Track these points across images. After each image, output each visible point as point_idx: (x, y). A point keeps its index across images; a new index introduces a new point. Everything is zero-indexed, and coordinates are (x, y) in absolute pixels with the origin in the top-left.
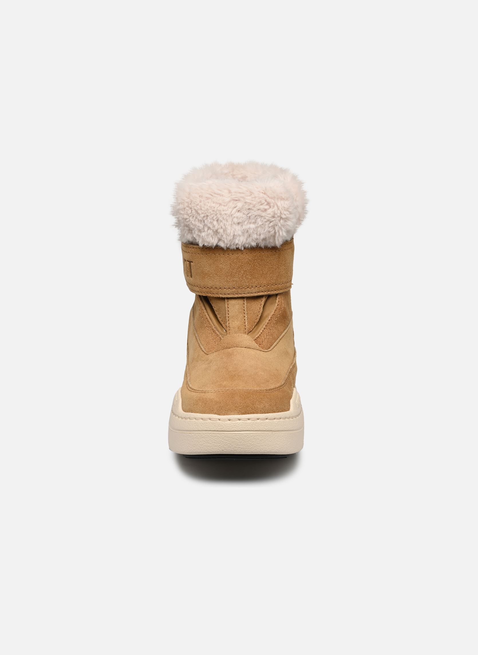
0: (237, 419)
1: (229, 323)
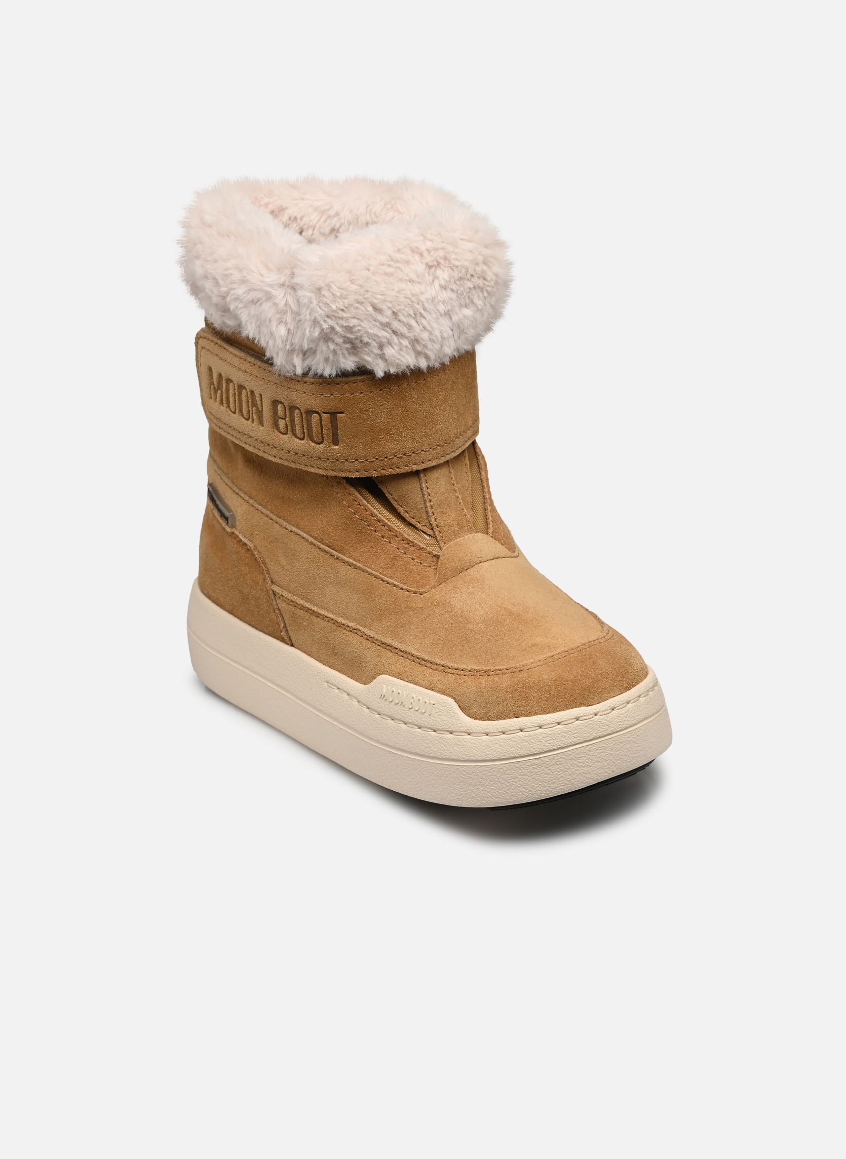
0: (573, 719)
1: (436, 519)
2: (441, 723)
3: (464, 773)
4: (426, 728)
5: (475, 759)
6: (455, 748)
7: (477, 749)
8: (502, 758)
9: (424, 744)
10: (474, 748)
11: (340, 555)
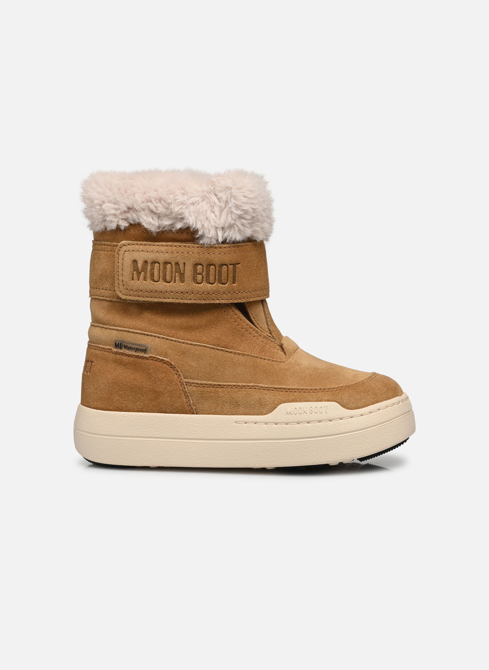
2: (335, 415)
3: (355, 438)
4: (325, 420)
5: (360, 429)
6: (347, 426)
7: (360, 423)
8: (374, 425)
9: (326, 429)
10: (358, 423)
11: (232, 350)
